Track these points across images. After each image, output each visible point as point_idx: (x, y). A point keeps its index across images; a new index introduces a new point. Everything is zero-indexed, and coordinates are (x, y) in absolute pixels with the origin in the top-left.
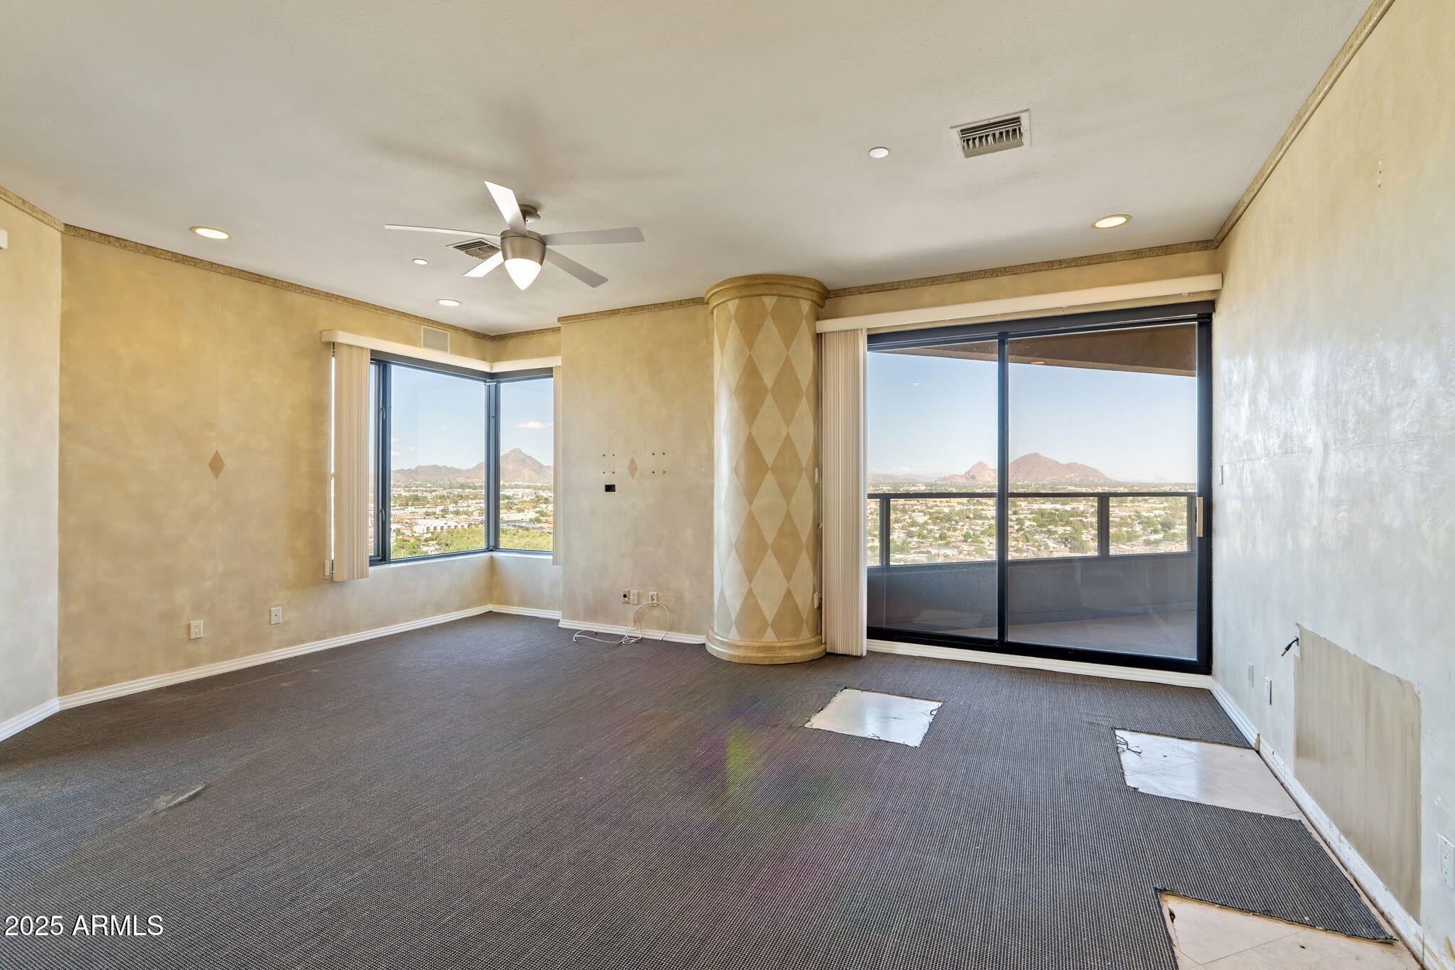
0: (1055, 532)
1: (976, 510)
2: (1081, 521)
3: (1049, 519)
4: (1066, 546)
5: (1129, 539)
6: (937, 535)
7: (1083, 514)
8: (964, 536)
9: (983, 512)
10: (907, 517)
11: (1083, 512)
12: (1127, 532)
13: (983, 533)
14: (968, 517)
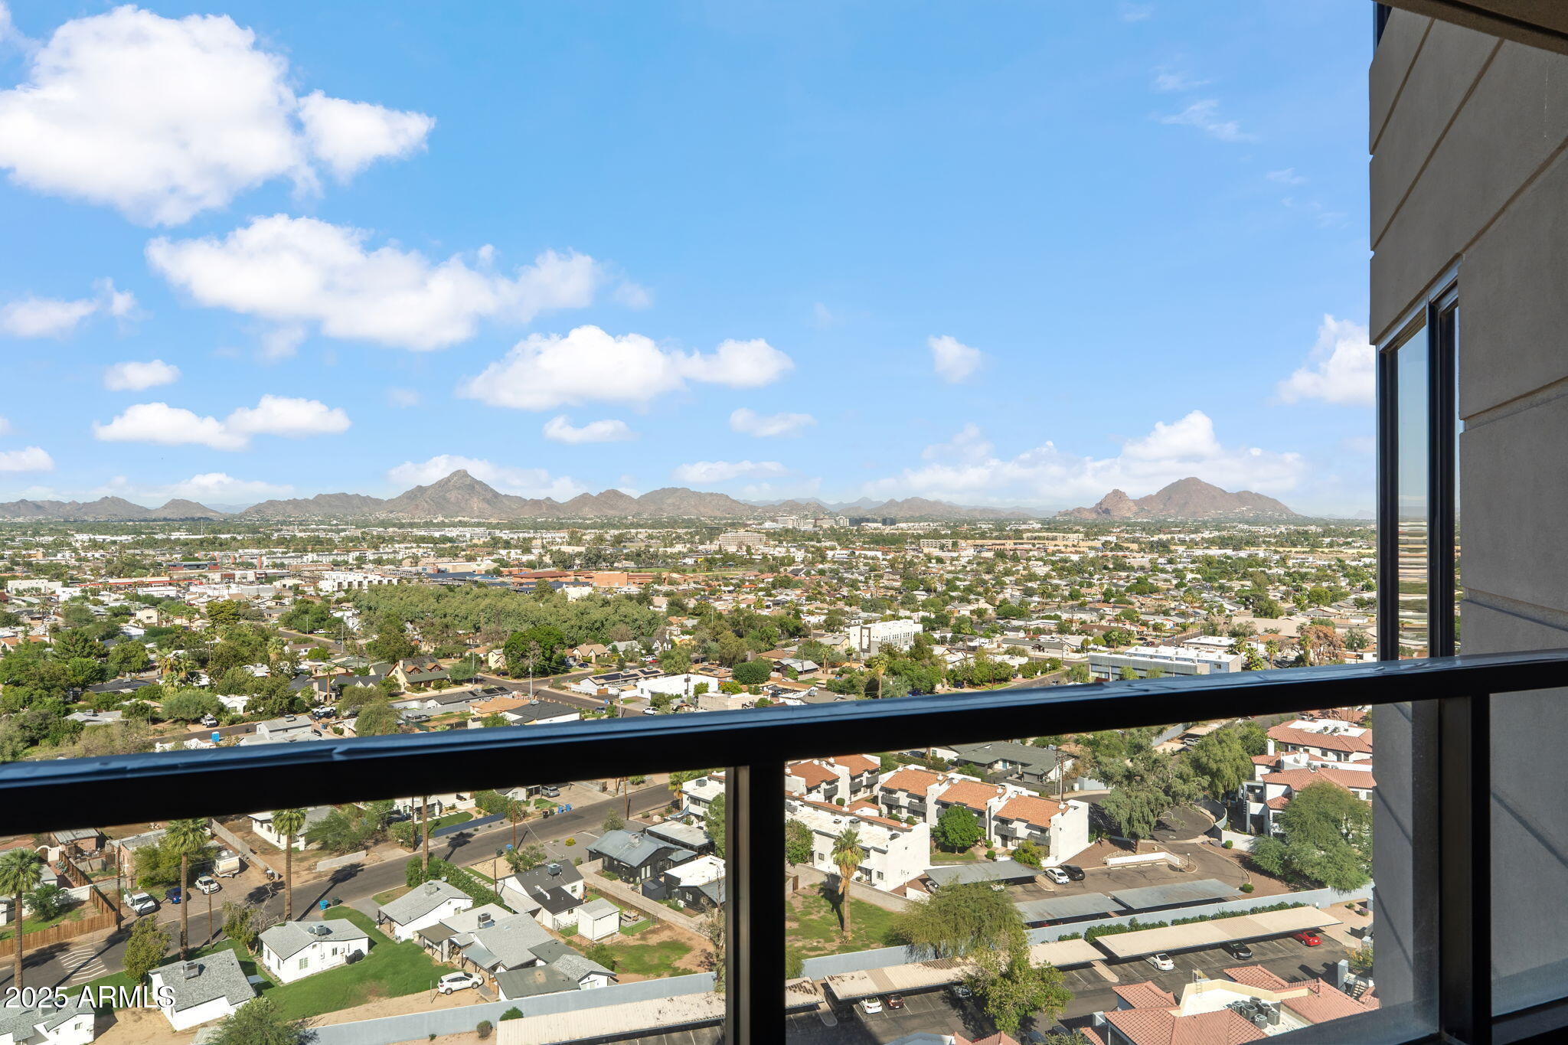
0: (1231, 589)
1: (1115, 558)
2: (1264, 572)
3: (1219, 571)
4: (1246, 609)
5: (1334, 599)
6: (1066, 593)
7: (1265, 562)
8: (1104, 594)
9: (1128, 561)
10: (1020, 567)
11: (1265, 560)
12: (1328, 587)
13: (1129, 589)
14: (1106, 568)
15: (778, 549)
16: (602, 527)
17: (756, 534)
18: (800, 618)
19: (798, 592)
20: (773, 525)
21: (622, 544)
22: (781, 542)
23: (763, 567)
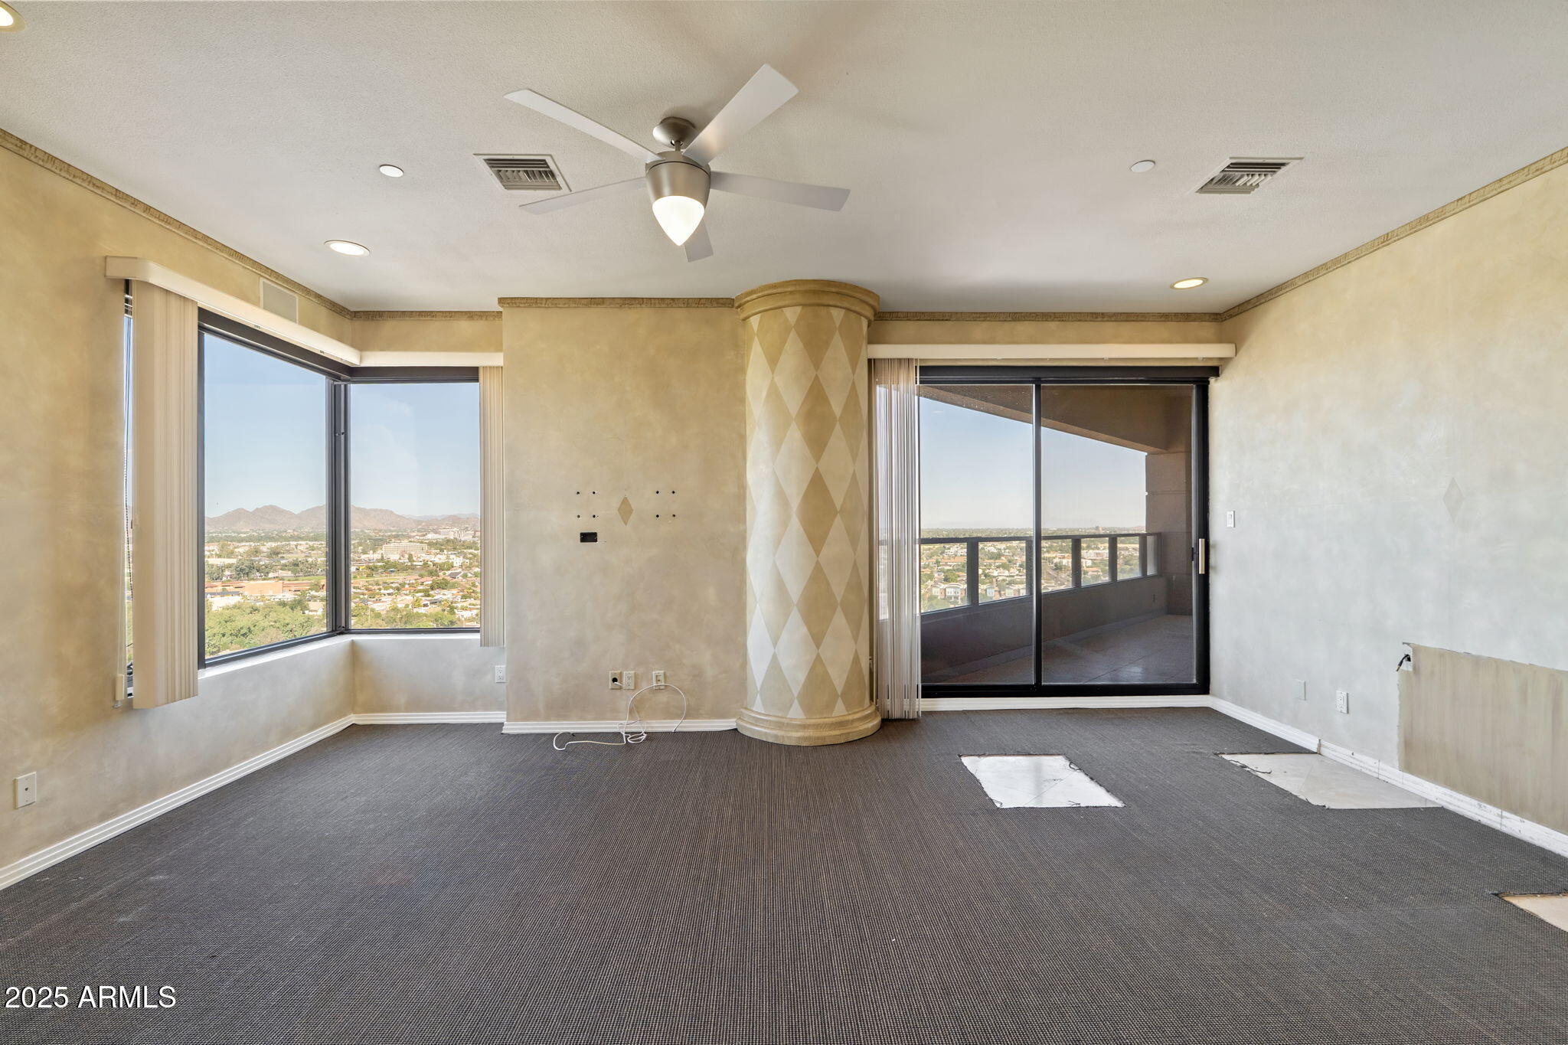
15: (438, 556)
16: (259, 539)
17: (418, 544)
18: (454, 613)
19: (455, 591)
20: (436, 536)
21: (280, 556)
22: (442, 550)
23: (423, 572)
